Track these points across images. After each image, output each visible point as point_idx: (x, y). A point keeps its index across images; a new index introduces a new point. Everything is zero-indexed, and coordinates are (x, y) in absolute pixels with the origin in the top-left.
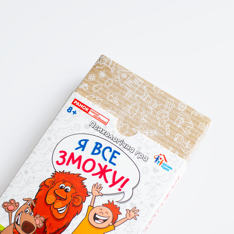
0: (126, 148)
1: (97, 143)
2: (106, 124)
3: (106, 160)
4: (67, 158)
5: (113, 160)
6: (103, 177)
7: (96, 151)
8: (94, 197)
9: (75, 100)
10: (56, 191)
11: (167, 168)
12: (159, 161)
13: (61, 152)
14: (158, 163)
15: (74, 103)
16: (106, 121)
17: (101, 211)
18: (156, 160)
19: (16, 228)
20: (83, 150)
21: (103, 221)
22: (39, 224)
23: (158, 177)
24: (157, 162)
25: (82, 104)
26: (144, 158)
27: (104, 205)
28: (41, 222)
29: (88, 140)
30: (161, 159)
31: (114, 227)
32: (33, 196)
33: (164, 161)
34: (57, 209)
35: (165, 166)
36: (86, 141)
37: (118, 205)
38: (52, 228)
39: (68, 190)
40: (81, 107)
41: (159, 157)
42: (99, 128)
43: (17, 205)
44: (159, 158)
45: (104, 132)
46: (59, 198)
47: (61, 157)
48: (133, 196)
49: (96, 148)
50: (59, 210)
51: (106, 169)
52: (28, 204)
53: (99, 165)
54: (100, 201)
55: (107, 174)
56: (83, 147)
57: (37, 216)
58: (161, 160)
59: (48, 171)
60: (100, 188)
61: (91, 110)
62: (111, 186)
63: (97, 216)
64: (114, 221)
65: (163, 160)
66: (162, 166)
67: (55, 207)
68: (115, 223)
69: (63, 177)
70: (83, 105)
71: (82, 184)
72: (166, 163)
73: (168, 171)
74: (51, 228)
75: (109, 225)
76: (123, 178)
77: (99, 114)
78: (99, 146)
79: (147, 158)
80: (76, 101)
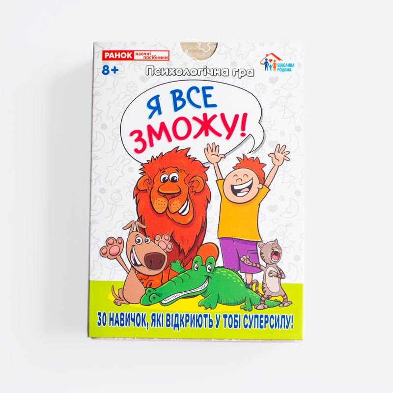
0: (215, 74)
1: (173, 92)
2: (167, 59)
3: (199, 107)
4: (145, 136)
5: (210, 101)
6: (210, 132)
7: (179, 103)
8: (216, 165)
9: (104, 52)
10: (160, 190)
11: (286, 67)
12: (271, 65)
13: (132, 134)
14: (271, 69)
15: (106, 57)
16: (166, 54)
17: (236, 178)
18: (266, 66)
19: (139, 273)
20: (160, 113)
21: (248, 190)
22: (167, 246)
23: (281, 87)
24: (269, 68)
25: (117, 52)
26: (249, 73)
27: (235, 168)
28: (167, 242)
29: (158, 96)
30: (271, 60)
31: (268, 188)
32: (133, 215)
33: (277, 62)
34: (178, 211)
35: (282, 67)
36: (156, 98)
37: (254, 155)
38: (188, 241)
39: (175, 178)
40: (119, 57)
41: (266, 60)
42: (162, 70)
43: (120, 241)
44: (268, 61)
45: (172, 72)
46: (170, 197)
47: (136, 140)
48: (266, 132)
49: (175, 100)
50: (180, 212)
51: (208, 119)
52: (135, 230)
53: (195, 118)
54: (227, 166)
55: (212, 124)
56: (158, 109)
57: (157, 239)
58: (273, 62)
59: (131, 170)
60: (216, 148)
61: (135, 52)
62: (228, 137)
63: (236, 188)
64: (262, 180)
65: (275, 61)
66: (278, 69)
67: (173, 210)
68: (265, 181)
69: (157, 166)
70: (119, 53)
71: (189, 158)
72: (280, 62)
73: (290, 70)
74: (186, 242)
75: (259, 189)
76: (237, 117)
77: (149, 52)
78: (177, 94)
79: (252, 71)
80: (106, 53)
